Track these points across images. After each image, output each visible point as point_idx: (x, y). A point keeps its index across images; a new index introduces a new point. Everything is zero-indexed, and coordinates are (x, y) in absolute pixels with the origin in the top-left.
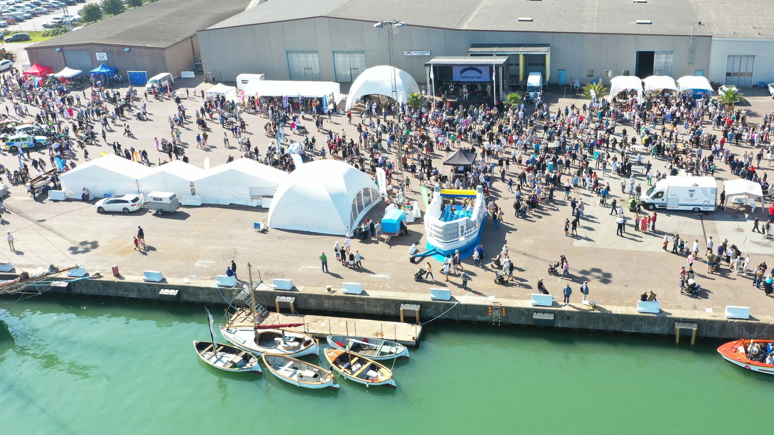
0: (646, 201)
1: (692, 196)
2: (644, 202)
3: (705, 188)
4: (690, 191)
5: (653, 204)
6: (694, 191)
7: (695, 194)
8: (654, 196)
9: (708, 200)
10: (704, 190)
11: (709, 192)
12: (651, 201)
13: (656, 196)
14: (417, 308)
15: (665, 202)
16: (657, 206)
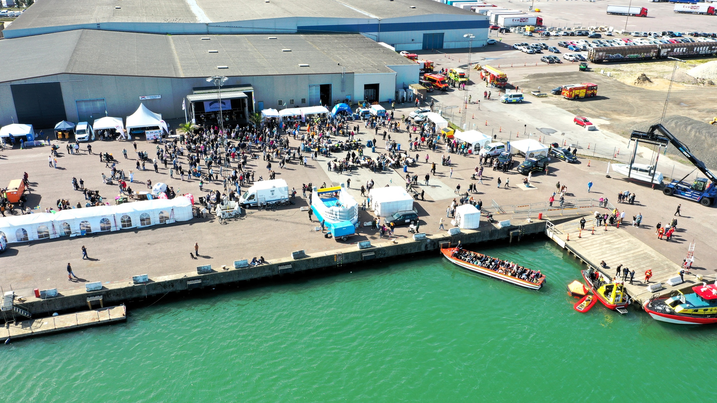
0: (244, 203)
1: (273, 194)
2: (243, 203)
3: (280, 188)
4: (271, 191)
5: (249, 204)
6: (274, 191)
7: (275, 193)
8: (249, 198)
9: (284, 195)
10: (280, 189)
11: (283, 190)
12: (247, 202)
13: (250, 198)
14: (100, 298)
15: (256, 201)
16: (251, 205)
